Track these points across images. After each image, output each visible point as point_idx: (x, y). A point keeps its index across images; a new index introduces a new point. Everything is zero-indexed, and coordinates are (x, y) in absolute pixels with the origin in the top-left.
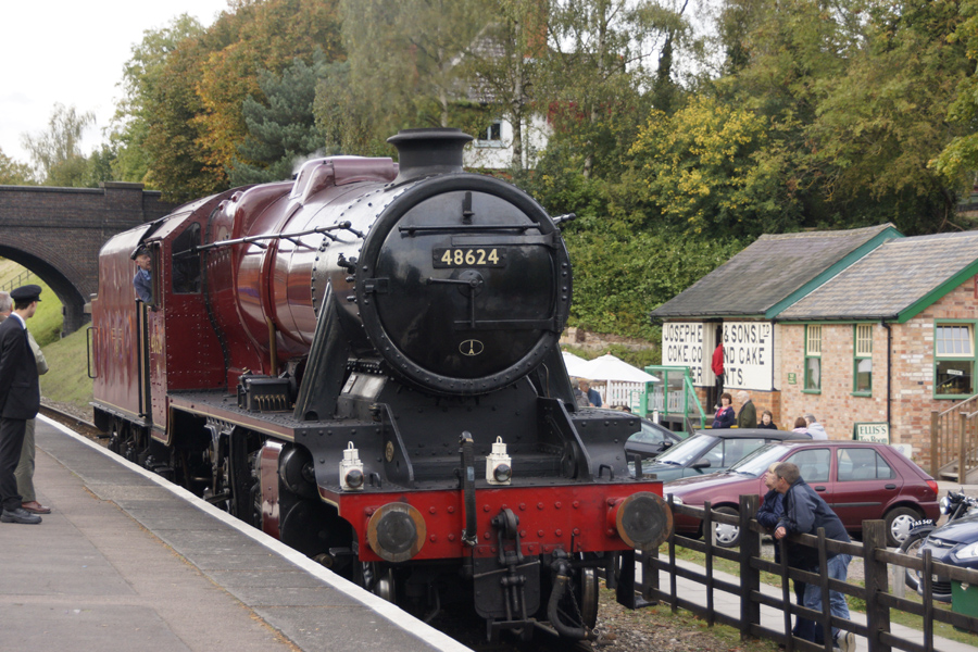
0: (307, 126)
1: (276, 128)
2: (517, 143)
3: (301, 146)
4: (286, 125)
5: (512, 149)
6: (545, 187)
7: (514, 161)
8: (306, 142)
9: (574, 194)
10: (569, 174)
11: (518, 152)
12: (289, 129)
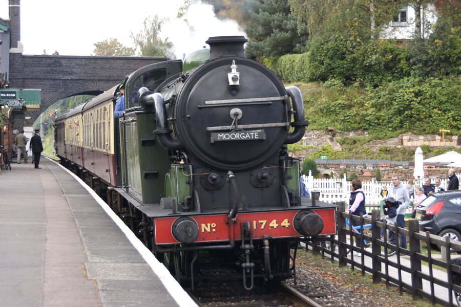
0: (287, 15)
1: (267, 16)
2: (418, 20)
3: (283, 27)
4: (274, 14)
5: (415, 24)
6: (437, 47)
7: (416, 32)
8: (286, 24)
9: (455, 51)
10: (452, 38)
11: (418, 26)
12: (275, 16)
